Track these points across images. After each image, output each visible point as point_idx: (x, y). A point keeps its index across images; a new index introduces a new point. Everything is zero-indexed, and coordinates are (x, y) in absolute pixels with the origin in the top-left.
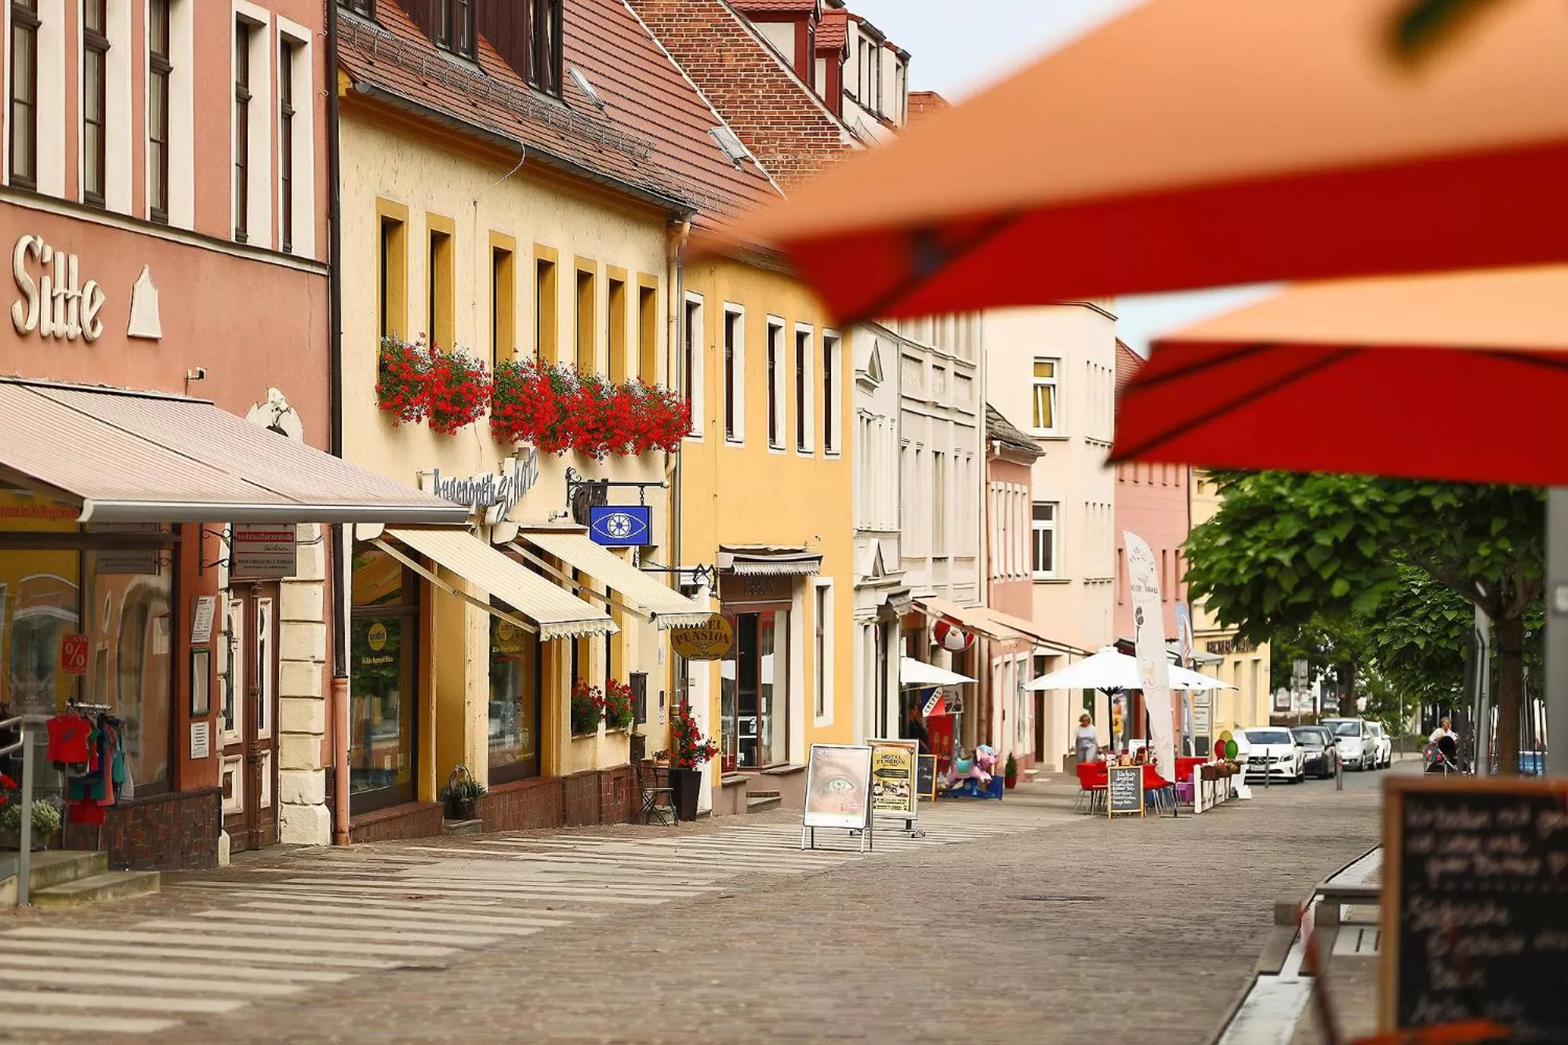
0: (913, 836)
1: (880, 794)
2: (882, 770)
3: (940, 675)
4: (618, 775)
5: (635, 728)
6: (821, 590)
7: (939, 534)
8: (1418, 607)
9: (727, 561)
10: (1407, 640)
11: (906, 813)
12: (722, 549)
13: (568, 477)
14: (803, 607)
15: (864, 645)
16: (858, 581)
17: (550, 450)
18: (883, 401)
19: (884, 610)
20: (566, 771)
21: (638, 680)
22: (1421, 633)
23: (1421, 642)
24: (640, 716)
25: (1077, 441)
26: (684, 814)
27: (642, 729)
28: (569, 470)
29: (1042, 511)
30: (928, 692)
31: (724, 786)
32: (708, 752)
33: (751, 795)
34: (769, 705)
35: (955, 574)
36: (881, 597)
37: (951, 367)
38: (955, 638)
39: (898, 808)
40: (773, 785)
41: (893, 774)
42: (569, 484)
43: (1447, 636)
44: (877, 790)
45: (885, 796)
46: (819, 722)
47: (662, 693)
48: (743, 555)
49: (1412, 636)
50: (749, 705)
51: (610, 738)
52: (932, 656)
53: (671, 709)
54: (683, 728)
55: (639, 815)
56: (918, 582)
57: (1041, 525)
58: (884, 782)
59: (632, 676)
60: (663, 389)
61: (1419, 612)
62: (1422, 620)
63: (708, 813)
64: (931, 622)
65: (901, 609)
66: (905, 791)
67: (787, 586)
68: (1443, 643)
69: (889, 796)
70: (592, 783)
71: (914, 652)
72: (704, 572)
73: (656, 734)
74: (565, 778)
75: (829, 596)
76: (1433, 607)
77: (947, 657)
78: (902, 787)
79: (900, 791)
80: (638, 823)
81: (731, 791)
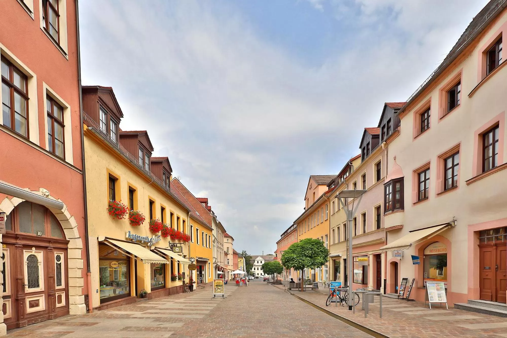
0: (224, 298)
1: (217, 290)
2: (217, 285)
3: (221, 273)
4: (180, 287)
5: (183, 280)
6: (209, 263)
7: (221, 260)
8: (295, 260)
9: (197, 258)
10: (294, 265)
11: (222, 293)
12: (197, 257)
13: (169, 242)
14: (207, 265)
15: (214, 269)
16: (213, 263)
17: (165, 237)
18: (215, 244)
19: (216, 266)
20: (170, 287)
21: (184, 273)
22: (296, 264)
23: (296, 265)
24: (184, 278)
25: (230, 254)
26: (191, 291)
27: (185, 280)
28: (169, 241)
29: (228, 260)
30: (220, 274)
31: (198, 286)
32: (194, 282)
33: (201, 287)
34: (203, 276)
35: (222, 264)
36: (216, 265)
37: (221, 245)
38: (222, 269)
39: (221, 292)
40: (204, 285)
41: (220, 286)
42: (169, 244)
43: (299, 264)
44: (216, 289)
45: (218, 290)
46: (209, 278)
47: (188, 275)
48: (199, 258)
49: (294, 264)
50: (201, 276)
51: (179, 281)
52: (220, 271)
53: (189, 277)
54: (191, 279)
55: (184, 291)
56: (219, 264)
57: (228, 261)
58: (218, 288)
59: (183, 273)
60: (187, 234)
61: (295, 261)
62: (296, 262)
63: (195, 290)
64: (220, 268)
65: (218, 266)
66: (222, 289)
67: (205, 262)
68: (299, 265)
69: (219, 290)
70: (176, 288)
71: (218, 270)
72: (192, 258)
73: (187, 280)
74: (170, 288)
75: (210, 264)
76: (297, 260)
77: (221, 271)
78: (221, 288)
79: (221, 289)
80: (184, 293)
81: (198, 287)
